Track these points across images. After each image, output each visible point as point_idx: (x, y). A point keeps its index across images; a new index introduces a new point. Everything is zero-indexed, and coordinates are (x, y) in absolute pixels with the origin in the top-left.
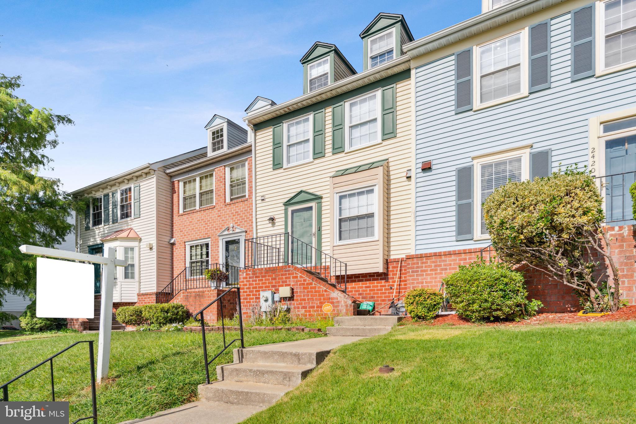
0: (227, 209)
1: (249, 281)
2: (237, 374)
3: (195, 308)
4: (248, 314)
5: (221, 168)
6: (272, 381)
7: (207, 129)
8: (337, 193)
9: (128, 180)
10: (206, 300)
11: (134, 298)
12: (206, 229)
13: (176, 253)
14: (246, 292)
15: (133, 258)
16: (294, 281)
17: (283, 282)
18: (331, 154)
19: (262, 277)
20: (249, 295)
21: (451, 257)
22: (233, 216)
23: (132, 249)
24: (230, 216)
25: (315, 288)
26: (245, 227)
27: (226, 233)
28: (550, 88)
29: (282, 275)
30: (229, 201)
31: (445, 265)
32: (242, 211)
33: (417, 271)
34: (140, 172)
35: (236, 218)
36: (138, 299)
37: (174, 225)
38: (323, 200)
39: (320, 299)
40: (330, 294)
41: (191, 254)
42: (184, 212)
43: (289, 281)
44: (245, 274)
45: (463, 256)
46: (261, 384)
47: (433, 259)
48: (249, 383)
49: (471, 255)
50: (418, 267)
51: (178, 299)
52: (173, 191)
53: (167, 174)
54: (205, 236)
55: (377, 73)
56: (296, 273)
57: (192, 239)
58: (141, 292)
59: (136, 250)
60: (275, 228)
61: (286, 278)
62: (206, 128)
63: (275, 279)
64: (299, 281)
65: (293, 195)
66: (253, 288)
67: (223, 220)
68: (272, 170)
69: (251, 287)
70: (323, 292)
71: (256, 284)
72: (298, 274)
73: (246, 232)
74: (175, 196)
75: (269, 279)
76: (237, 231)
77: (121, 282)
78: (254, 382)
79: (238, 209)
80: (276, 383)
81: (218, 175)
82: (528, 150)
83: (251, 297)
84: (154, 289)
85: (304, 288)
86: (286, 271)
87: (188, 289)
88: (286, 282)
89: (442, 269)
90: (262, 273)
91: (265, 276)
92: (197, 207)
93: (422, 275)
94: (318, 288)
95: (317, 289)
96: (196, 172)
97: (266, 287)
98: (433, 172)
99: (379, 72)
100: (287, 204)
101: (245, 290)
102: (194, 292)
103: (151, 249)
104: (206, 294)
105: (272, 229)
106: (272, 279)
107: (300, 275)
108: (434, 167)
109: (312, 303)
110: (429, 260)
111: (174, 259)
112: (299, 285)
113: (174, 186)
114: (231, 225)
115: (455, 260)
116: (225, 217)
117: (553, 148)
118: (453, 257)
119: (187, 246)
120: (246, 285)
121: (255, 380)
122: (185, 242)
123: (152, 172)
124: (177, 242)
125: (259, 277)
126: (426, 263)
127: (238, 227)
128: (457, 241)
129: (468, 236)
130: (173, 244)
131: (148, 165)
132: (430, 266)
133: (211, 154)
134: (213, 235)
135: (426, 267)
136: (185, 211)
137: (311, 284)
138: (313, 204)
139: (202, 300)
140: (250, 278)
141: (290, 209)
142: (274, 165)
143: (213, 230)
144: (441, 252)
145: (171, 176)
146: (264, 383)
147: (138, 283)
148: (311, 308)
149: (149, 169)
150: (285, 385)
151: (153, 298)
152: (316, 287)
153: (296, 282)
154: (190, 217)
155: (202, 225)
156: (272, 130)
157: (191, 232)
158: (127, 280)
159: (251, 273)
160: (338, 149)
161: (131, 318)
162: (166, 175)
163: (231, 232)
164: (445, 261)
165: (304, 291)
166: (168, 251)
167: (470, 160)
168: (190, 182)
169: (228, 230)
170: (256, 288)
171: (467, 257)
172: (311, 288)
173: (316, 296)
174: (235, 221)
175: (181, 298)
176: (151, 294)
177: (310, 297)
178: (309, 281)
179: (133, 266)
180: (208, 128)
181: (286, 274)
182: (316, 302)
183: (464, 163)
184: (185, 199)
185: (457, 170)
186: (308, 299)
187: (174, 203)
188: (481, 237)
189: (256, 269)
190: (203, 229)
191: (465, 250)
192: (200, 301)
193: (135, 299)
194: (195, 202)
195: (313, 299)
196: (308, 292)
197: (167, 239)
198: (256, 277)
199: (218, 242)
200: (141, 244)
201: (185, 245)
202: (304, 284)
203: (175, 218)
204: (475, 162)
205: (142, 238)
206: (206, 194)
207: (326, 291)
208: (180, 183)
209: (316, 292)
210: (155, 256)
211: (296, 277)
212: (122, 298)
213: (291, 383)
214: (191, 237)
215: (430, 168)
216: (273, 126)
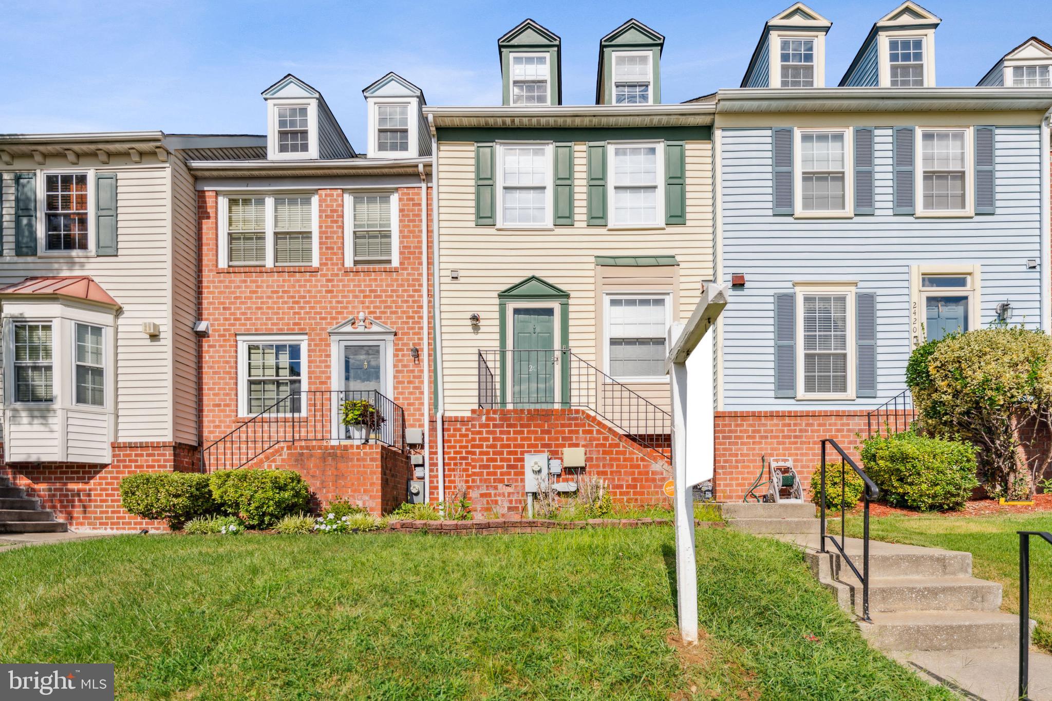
0: (348, 281)
1: (494, 432)
2: (884, 599)
3: (322, 483)
4: (490, 496)
5: (335, 193)
6: (951, 605)
7: (266, 99)
8: (607, 294)
9: (78, 155)
10: (353, 466)
11: (104, 453)
12: (295, 313)
13: (211, 357)
14: (487, 453)
15: (97, 353)
16: (585, 439)
17: (564, 439)
18: (584, 224)
19: (522, 426)
20: (495, 460)
21: (772, 420)
22: (365, 297)
23: (97, 331)
24: (356, 297)
25: (624, 453)
26: (393, 323)
27: (348, 328)
28: (873, 215)
29: (563, 425)
30: (352, 265)
31: (766, 431)
32: (386, 291)
33: (730, 437)
34: (127, 146)
35: (372, 302)
36: (114, 456)
37: (205, 290)
38: (571, 301)
39: (633, 473)
40: (650, 465)
41: (250, 364)
42: (229, 266)
43: (577, 438)
44: (484, 418)
45: (787, 420)
46: (932, 611)
47: (749, 420)
48: (909, 612)
49: (796, 420)
50: (730, 431)
51: (274, 461)
52: (202, 212)
53: (190, 169)
54: (293, 329)
55: (667, 115)
56: (589, 425)
57: (256, 330)
58: (121, 440)
59: (107, 335)
60: (479, 336)
61: (570, 432)
62: (264, 96)
63: (549, 432)
64: (595, 439)
65: (518, 281)
66: (503, 446)
67: (338, 302)
68: (473, 224)
69: (499, 443)
70: (637, 461)
71: (508, 439)
72: (592, 426)
73: (396, 334)
74: (207, 225)
75: (536, 432)
76: (375, 328)
77: (68, 410)
78: (917, 609)
79: (376, 286)
80: (960, 608)
81: (327, 206)
82: (853, 289)
83: (499, 463)
84: (167, 436)
85: (604, 453)
86: (570, 419)
87: (300, 440)
88: (571, 439)
89: (761, 437)
90: (521, 419)
91: (528, 426)
92: (269, 262)
93: (736, 444)
94: (629, 454)
95: (627, 456)
96: (270, 185)
97: (529, 446)
98: (746, 292)
99: (670, 115)
100: (505, 295)
101: (485, 449)
102: (320, 448)
103: (154, 337)
104: (353, 453)
105: (473, 336)
106: (543, 432)
107: (598, 428)
108: (747, 285)
109: (619, 479)
110: (744, 421)
111: (205, 370)
112: (596, 447)
113: (205, 202)
114: (361, 316)
115: (777, 425)
116: (344, 297)
117: (879, 292)
118: (775, 421)
119: (240, 344)
120: (487, 439)
121: (920, 606)
122: (236, 335)
123: (162, 155)
124: (214, 330)
125: (514, 426)
126: (742, 425)
127: (377, 321)
128: (776, 398)
129: (789, 393)
130: (201, 335)
131: (158, 135)
132: (746, 431)
133: (274, 155)
134: (313, 329)
135: (741, 431)
136: (231, 263)
137: (617, 445)
138: (556, 305)
139: (342, 465)
140: (495, 426)
141: (511, 306)
142: (479, 217)
143: (315, 318)
144: (760, 412)
145: (197, 177)
146: (938, 609)
147: (112, 417)
148: (617, 489)
149: (158, 144)
150: (975, 610)
151: (164, 455)
152: (626, 451)
153: (590, 440)
154: (252, 282)
155: (286, 303)
156: (473, 148)
157: (255, 314)
158: (82, 406)
159: (497, 416)
160: (598, 218)
161: (175, 501)
162: (187, 172)
163: (361, 329)
164: (765, 425)
165: (605, 458)
166: (191, 347)
167: (790, 285)
168: (246, 202)
169: (353, 324)
170: (509, 446)
171: (792, 422)
172: (618, 453)
173: (627, 468)
174: (368, 307)
175: (283, 460)
176: (156, 446)
177: (615, 468)
178: (612, 440)
179: (98, 372)
180: (268, 96)
181: (570, 425)
182: (626, 478)
183: (785, 287)
184: (232, 237)
185: (776, 296)
186: (612, 473)
187: (204, 241)
188: (804, 396)
189: (509, 411)
190: (289, 313)
191: (790, 412)
192: (336, 468)
193: (105, 456)
194: (263, 249)
195: (620, 472)
196: (611, 459)
197: (189, 320)
198: (509, 426)
199: (329, 345)
200: (120, 321)
201: (236, 341)
202: (604, 445)
203: (208, 276)
204: (798, 289)
205: (125, 308)
206: (290, 238)
207: (643, 459)
208: (220, 199)
209: (625, 460)
210: (169, 356)
211: (591, 432)
212: (70, 451)
213: (986, 604)
214: (254, 324)
215: (743, 285)
216: (477, 142)
